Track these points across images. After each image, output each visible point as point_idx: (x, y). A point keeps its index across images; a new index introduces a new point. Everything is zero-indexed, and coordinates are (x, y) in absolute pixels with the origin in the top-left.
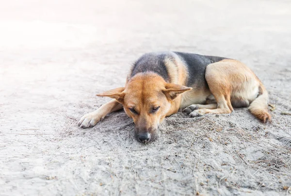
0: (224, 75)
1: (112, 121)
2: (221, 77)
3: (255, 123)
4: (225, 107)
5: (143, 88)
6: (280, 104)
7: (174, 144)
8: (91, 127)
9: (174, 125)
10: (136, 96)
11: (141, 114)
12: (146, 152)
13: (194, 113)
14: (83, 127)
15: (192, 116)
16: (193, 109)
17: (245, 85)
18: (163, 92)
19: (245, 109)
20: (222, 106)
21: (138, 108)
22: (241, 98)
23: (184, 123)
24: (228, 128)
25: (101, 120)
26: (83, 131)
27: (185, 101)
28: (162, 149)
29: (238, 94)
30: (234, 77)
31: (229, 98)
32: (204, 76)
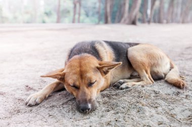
0: (143, 54)
1: (55, 98)
2: (141, 56)
3: (174, 90)
4: (147, 79)
5: (81, 66)
6: (188, 75)
7: (112, 112)
8: (37, 104)
9: (108, 97)
10: (75, 74)
11: (81, 88)
12: (88, 121)
13: (123, 86)
14: (30, 106)
15: (122, 89)
16: (122, 84)
17: (160, 62)
18: (98, 68)
19: (163, 81)
20: (145, 79)
21: (77, 83)
22: (158, 72)
23: (116, 95)
24: (154, 95)
25: (46, 98)
26: (30, 108)
27: (114, 78)
28: (102, 116)
29: (156, 70)
30: (151, 56)
31: (149, 72)
32: (127, 57)
